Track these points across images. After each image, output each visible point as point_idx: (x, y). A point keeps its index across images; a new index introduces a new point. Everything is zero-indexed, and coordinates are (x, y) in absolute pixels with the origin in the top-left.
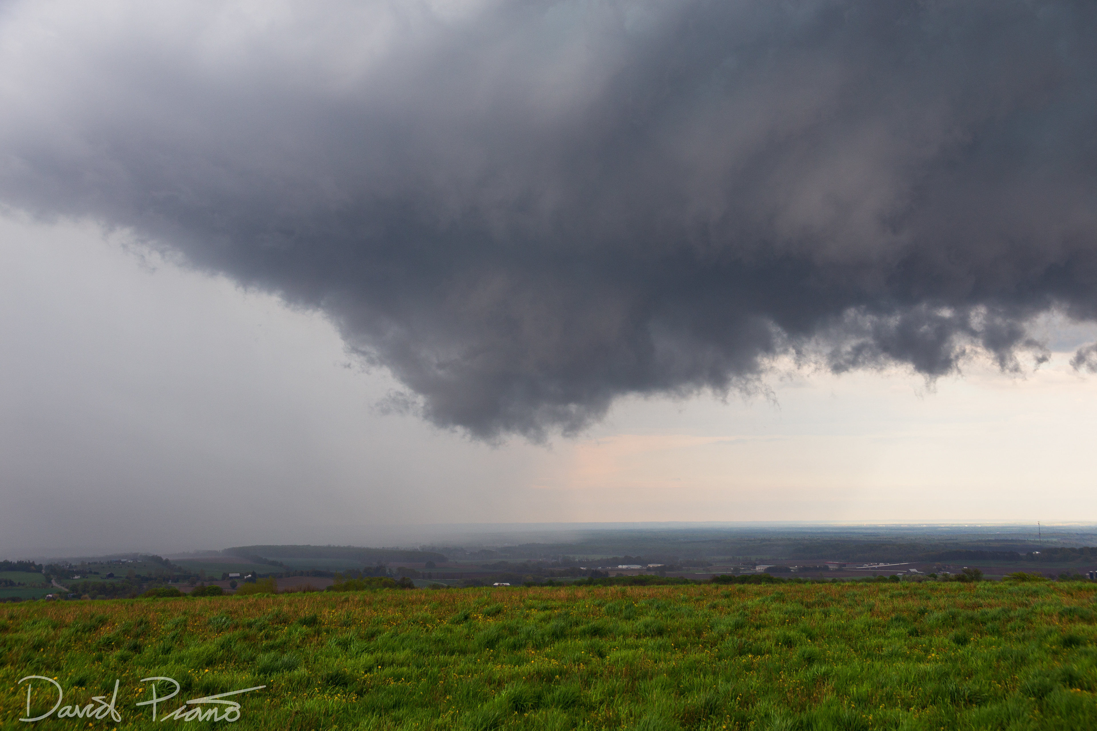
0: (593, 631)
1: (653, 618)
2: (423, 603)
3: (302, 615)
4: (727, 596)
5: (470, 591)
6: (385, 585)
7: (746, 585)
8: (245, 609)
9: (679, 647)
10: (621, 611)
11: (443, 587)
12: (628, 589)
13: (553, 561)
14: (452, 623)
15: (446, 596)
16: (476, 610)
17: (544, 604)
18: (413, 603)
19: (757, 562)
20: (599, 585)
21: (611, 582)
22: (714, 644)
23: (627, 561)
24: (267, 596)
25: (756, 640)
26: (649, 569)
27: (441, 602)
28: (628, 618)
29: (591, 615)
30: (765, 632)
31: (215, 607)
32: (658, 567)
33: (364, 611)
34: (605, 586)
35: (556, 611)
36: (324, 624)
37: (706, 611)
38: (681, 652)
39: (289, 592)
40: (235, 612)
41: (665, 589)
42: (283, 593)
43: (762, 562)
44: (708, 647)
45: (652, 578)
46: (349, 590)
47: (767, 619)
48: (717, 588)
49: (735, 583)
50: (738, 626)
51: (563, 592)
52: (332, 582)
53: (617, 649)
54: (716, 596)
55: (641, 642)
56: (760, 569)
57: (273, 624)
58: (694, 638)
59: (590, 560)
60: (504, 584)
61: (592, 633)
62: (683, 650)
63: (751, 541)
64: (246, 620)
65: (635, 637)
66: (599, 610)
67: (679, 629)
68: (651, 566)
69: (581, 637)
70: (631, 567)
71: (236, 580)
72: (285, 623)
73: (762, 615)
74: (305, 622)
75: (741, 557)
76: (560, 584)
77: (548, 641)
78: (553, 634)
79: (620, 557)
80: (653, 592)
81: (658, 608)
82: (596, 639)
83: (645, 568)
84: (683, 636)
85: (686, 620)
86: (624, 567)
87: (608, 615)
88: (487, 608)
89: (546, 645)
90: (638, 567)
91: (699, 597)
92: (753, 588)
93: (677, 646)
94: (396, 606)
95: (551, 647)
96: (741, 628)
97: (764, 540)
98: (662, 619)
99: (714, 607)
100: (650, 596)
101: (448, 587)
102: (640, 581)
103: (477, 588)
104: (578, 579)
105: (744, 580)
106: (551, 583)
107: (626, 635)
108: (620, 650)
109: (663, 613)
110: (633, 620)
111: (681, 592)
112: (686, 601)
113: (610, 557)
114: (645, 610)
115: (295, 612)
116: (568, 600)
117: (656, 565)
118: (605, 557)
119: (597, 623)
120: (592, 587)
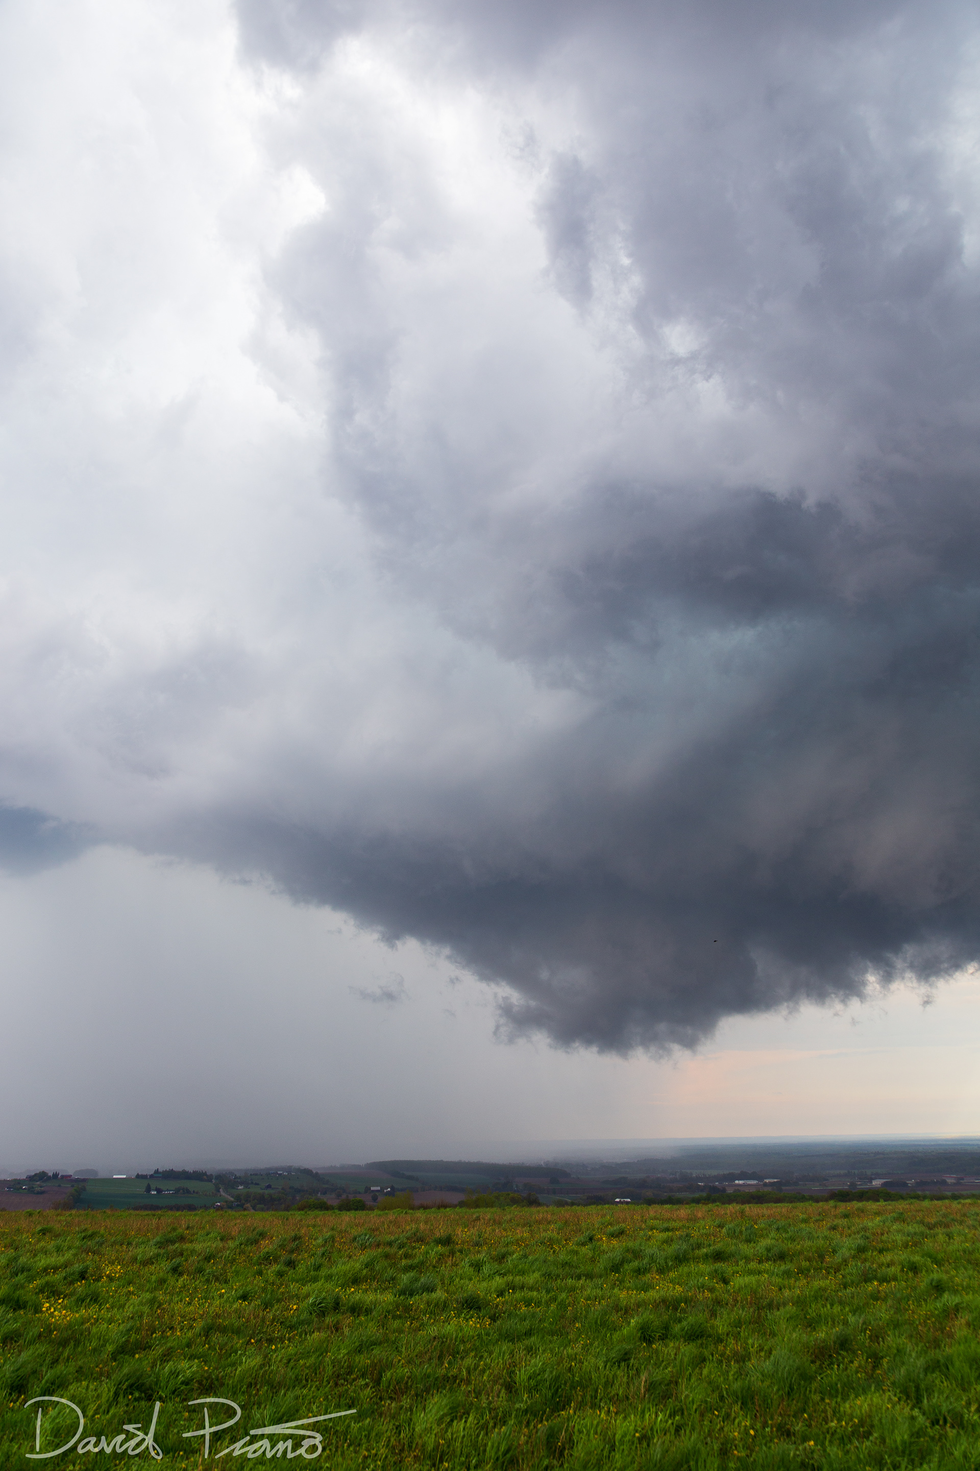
0: (715, 1254)
1: (773, 1241)
2: (549, 1223)
3: (438, 1235)
4: (846, 1216)
5: (592, 1209)
6: (514, 1201)
7: (864, 1203)
8: (386, 1226)
9: (802, 1273)
10: (741, 1232)
11: (567, 1204)
12: (747, 1207)
13: (671, 1176)
14: (578, 1244)
15: (570, 1215)
16: (600, 1230)
17: (665, 1225)
18: (539, 1222)
19: (873, 1177)
20: (718, 1204)
21: (730, 1200)
22: (837, 1270)
23: (743, 1176)
24: (406, 1213)
25: (880, 1265)
26: (765, 1185)
27: (566, 1222)
28: (748, 1241)
29: (712, 1237)
30: (887, 1257)
31: (359, 1223)
32: (775, 1182)
33: (494, 1230)
34: (723, 1203)
35: (677, 1233)
36: (457, 1244)
37: (826, 1233)
38: (805, 1278)
39: (425, 1208)
40: (377, 1229)
41: (783, 1208)
42: (419, 1208)
43: (878, 1176)
44: (831, 1272)
45: (770, 1194)
46: (479, 1207)
47: (889, 1242)
48: (835, 1207)
49: (853, 1200)
50: (861, 1250)
51: (683, 1211)
52: (461, 1197)
53: (740, 1275)
54: (835, 1216)
55: (763, 1267)
56: (877, 1183)
57: (411, 1243)
58: (817, 1262)
59: (707, 1176)
60: (625, 1200)
61: (714, 1257)
62: (807, 1276)
63: (865, 1154)
64: (389, 1238)
65: (758, 1261)
66: (720, 1231)
67: (800, 1253)
68: (767, 1181)
69: (704, 1260)
70: (748, 1183)
71: (377, 1194)
72: (422, 1241)
73: (884, 1238)
74: (439, 1242)
75: (856, 1172)
76: (680, 1202)
77: (672, 1265)
78: (676, 1258)
79: (736, 1172)
80: (772, 1212)
81: (778, 1229)
82: (718, 1265)
83: (762, 1183)
84: (805, 1261)
85: (808, 1243)
86: (741, 1182)
87: (729, 1237)
88: (610, 1229)
89: (670, 1270)
90: (755, 1182)
91: (818, 1218)
92: (872, 1206)
93: (801, 1271)
94: (524, 1225)
95: (674, 1272)
96: (864, 1252)
97: (877, 1153)
98: (783, 1242)
99: (834, 1228)
100: (769, 1217)
101: (572, 1204)
102: (758, 1198)
103: (600, 1207)
104: (697, 1195)
105: (862, 1196)
106: (670, 1201)
107: (748, 1259)
108: (744, 1276)
109: (783, 1235)
110: (754, 1243)
111: (801, 1210)
112: (805, 1221)
113: (726, 1172)
114: (765, 1232)
115: (431, 1230)
116: (688, 1220)
117: (772, 1180)
118: (721, 1172)
119: (718, 1246)
120: (710, 1205)
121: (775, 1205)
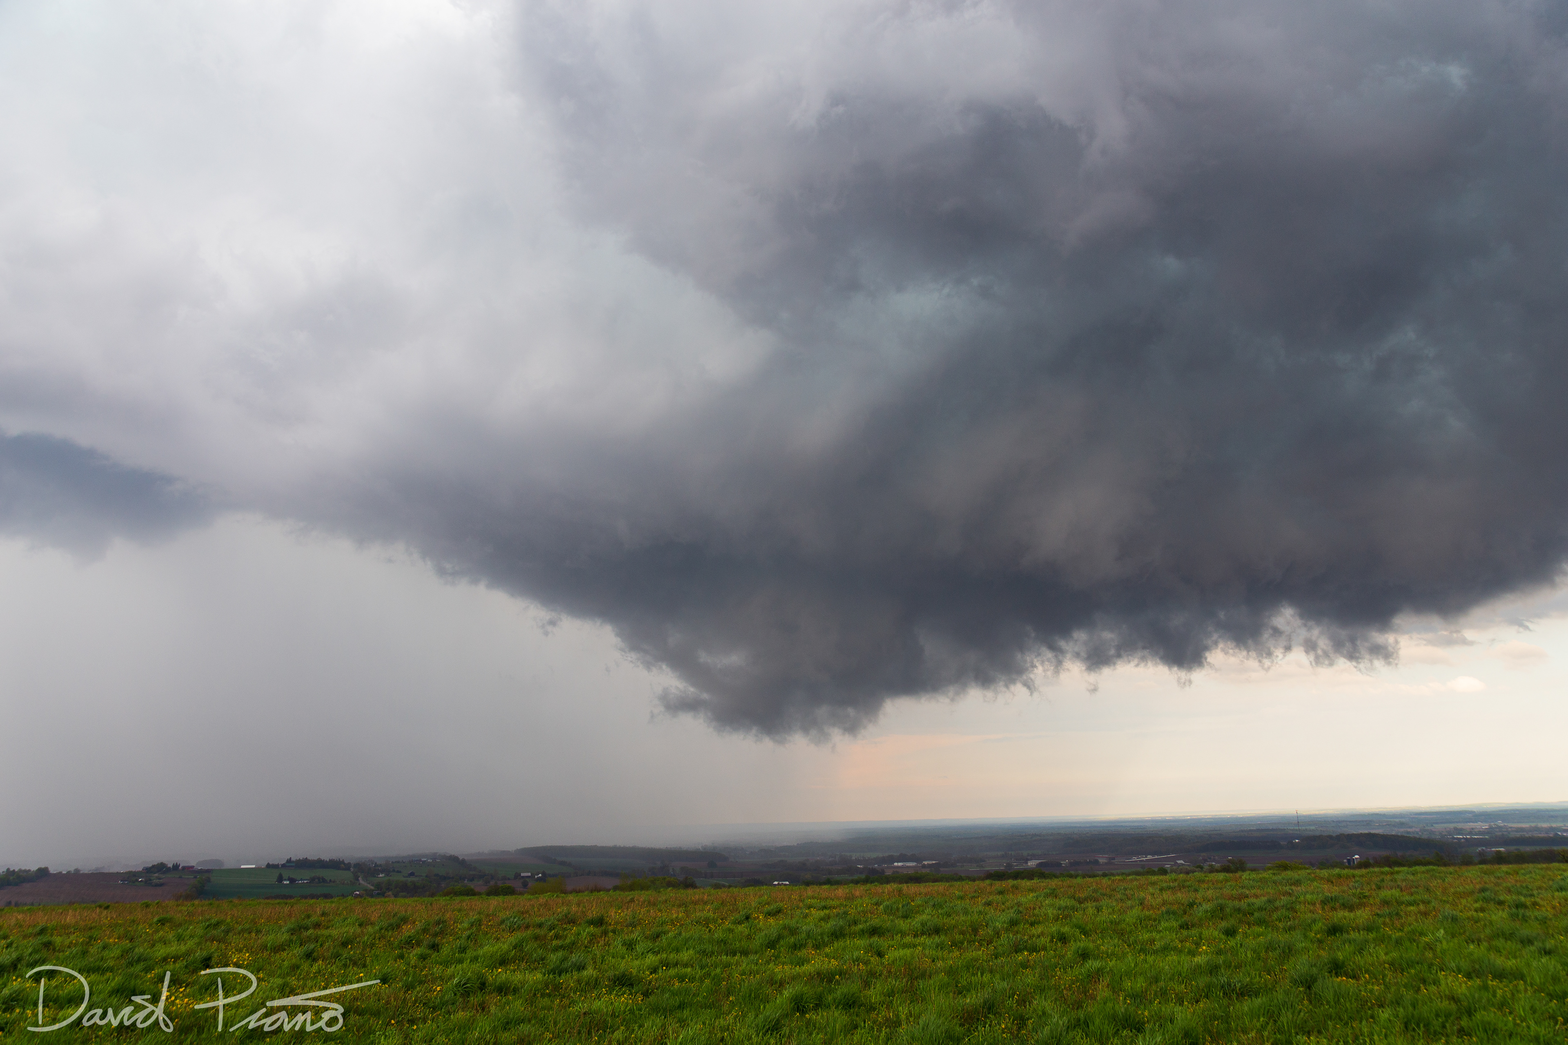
0: (871, 930)
1: (929, 917)
2: (705, 903)
3: (590, 917)
4: (1001, 893)
5: (750, 890)
6: (669, 884)
7: (1019, 881)
8: (536, 909)
9: (956, 945)
10: (898, 909)
11: (724, 886)
12: (904, 887)
13: (831, 859)
14: (734, 923)
15: (727, 896)
16: (757, 910)
17: (823, 904)
18: (695, 903)
19: (1029, 857)
20: (876, 884)
21: (888, 880)
22: (990, 942)
23: (903, 858)
24: (557, 896)
25: (1031, 937)
26: (924, 866)
27: (723, 902)
28: (905, 917)
29: (869, 914)
30: (1039, 929)
31: (508, 907)
32: (933, 864)
33: (649, 911)
34: (882, 884)
35: (834, 911)
36: (610, 924)
37: (981, 908)
38: (958, 950)
39: (578, 892)
40: (527, 912)
41: (940, 887)
42: (571, 892)
43: (1034, 857)
44: (984, 945)
45: (928, 875)
46: (634, 890)
47: (1041, 915)
48: (991, 885)
49: (1009, 879)
50: (1013, 923)
51: (841, 891)
52: (617, 882)
53: (895, 949)
54: (990, 893)
55: (918, 941)
56: (1032, 864)
57: (562, 924)
58: (970, 935)
59: (867, 859)
60: (784, 883)
61: (870, 932)
62: (960, 948)
63: (1022, 836)
64: (538, 920)
65: (913, 935)
66: (877, 909)
67: (956, 927)
68: (926, 863)
69: (860, 936)
70: (907, 865)
71: (527, 880)
72: (574, 923)
73: (1036, 912)
74: (591, 922)
75: (1013, 853)
76: (838, 883)
77: (828, 941)
78: (832, 934)
79: (895, 854)
80: (929, 890)
81: (934, 905)
82: (875, 939)
83: (920, 865)
84: (959, 934)
85: (963, 918)
86: (900, 864)
87: (885, 914)
88: (767, 908)
89: (826, 945)
90: (914, 864)
91: (973, 895)
92: (1026, 883)
93: (954, 944)
94: (680, 906)
95: (830, 947)
96: (1016, 925)
97: (1035, 835)
98: (938, 917)
99: (989, 904)
100: (926, 894)
101: (730, 887)
102: (915, 879)
103: (757, 888)
104: (856, 877)
105: (1017, 876)
106: (829, 882)
107: (903, 934)
108: (899, 949)
109: (939, 911)
110: (911, 918)
111: (957, 889)
112: (961, 898)
113: (886, 854)
114: (921, 909)
115: (583, 912)
116: (847, 899)
117: (930, 862)
118: (881, 855)
119: (875, 922)
120: (868, 885)
121: (933, 884)
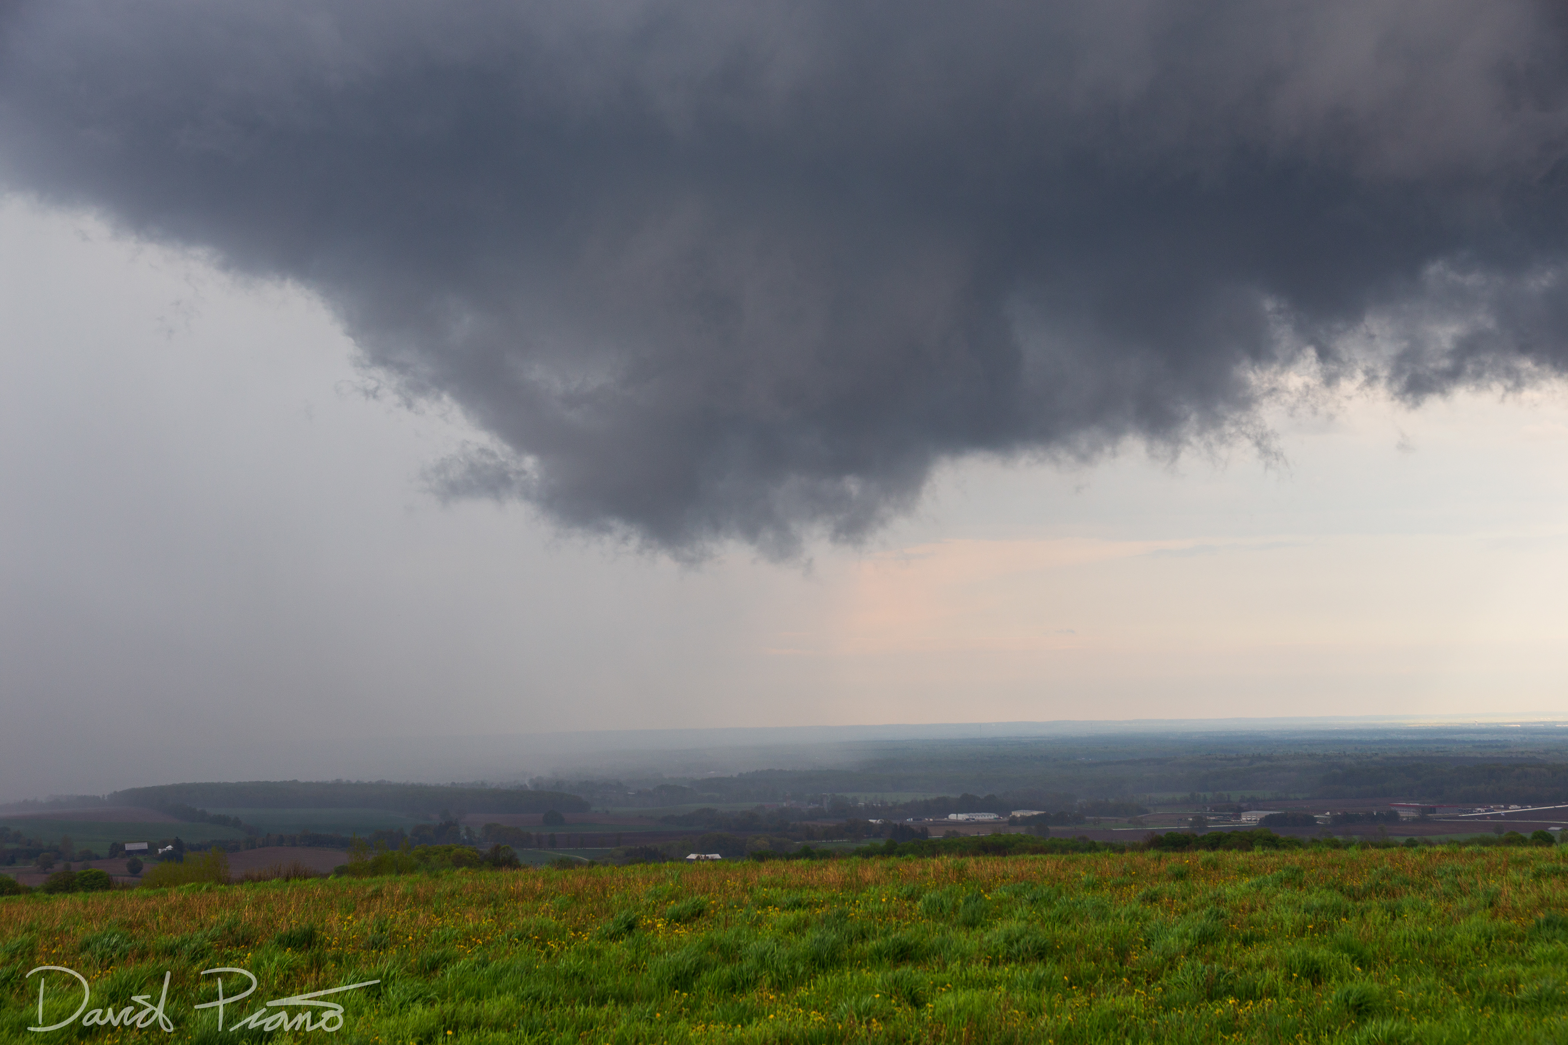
0: (896, 951)
1: (1023, 924)
2: (539, 898)
3: (283, 927)
4: (1180, 876)
5: (636, 871)
6: (459, 861)
7: (1220, 852)
8: (161, 917)
9: (1080, 984)
10: (955, 908)
11: (580, 863)
12: (970, 862)
13: (811, 807)
14: (601, 938)
15: (586, 882)
16: (651, 909)
17: (794, 896)
18: (519, 897)
19: (1244, 805)
20: (910, 856)
21: (935, 850)
22: (1154, 977)
23: (968, 804)
24: (209, 889)
25: (1243, 968)
26: (1014, 822)
27: (577, 894)
28: (971, 924)
29: (894, 918)
31: (95, 914)
32: (1033, 816)
33: (413, 916)
34: (922, 857)
35: (818, 911)
36: (329, 945)
37: (1136, 907)
38: (1084, 993)
39: (256, 880)
40: (140, 924)
41: (1049, 863)
42: (241, 882)
43: (1254, 804)
44: (1141, 983)
45: (1021, 841)
46: (382, 874)
47: (1266, 923)
48: (1159, 859)
49: (1197, 848)
50: (1206, 938)
51: (833, 871)
52: (343, 858)
53: (949, 989)
54: (1157, 876)
55: (999, 973)
56: (1250, 818)
57: (221, 947)
58: (1111, 963)
59: (890, 805)
60: (710, 856)
61: (896, 956)
62: (1088, 990)
63: (1231, 759)
64: (165, 940)
65: (987, 962)
66: (910, 907)
67: (1080, 945)
68: (1018, 814)
70: (977, 818)
71: (141, 858)
72: (247, 943)
73: (1255, 916)
74: (290, 942)
75: (1209, 795)
76: (826, 855)
77: (804, 973)
78: (813, 959)
79: (953, 796)
80: (1024, 868)
81: (1033, 901)
83: (1006, 819)
84: (1088, 960)
85: (1096, 928)
86: (962, 817)
87: (928, 918)
88: (673, 906)
89: (799, 982)
90: (991, 817)
91: (1119, 879)
92: (1237, 858)
93: (1076, 980)
94: (482, 904)
95: (809, 986)
96: (1212, 942)
98: (1043, 924)
99: (1152, 899)
100: (1017, 878)
101: (592, 864)
102: (995, 846)
103: (652, 866)
104: (866, 844)
105: (1216, 842)
106: (808, 854)
107: (967, 959)
108: (956, 990)
109: (1045, 912)
110: (982, 927)
111: (1083, 868)
112: (1094, 886)
113: (932, 796)
114: (1006, 907)
115: (267, 921)
116: (844, 886)
117: (1028, 813)
118: (920, 797)
119: (906, 934)
120: (893, 860)
121: (1032, 857)
